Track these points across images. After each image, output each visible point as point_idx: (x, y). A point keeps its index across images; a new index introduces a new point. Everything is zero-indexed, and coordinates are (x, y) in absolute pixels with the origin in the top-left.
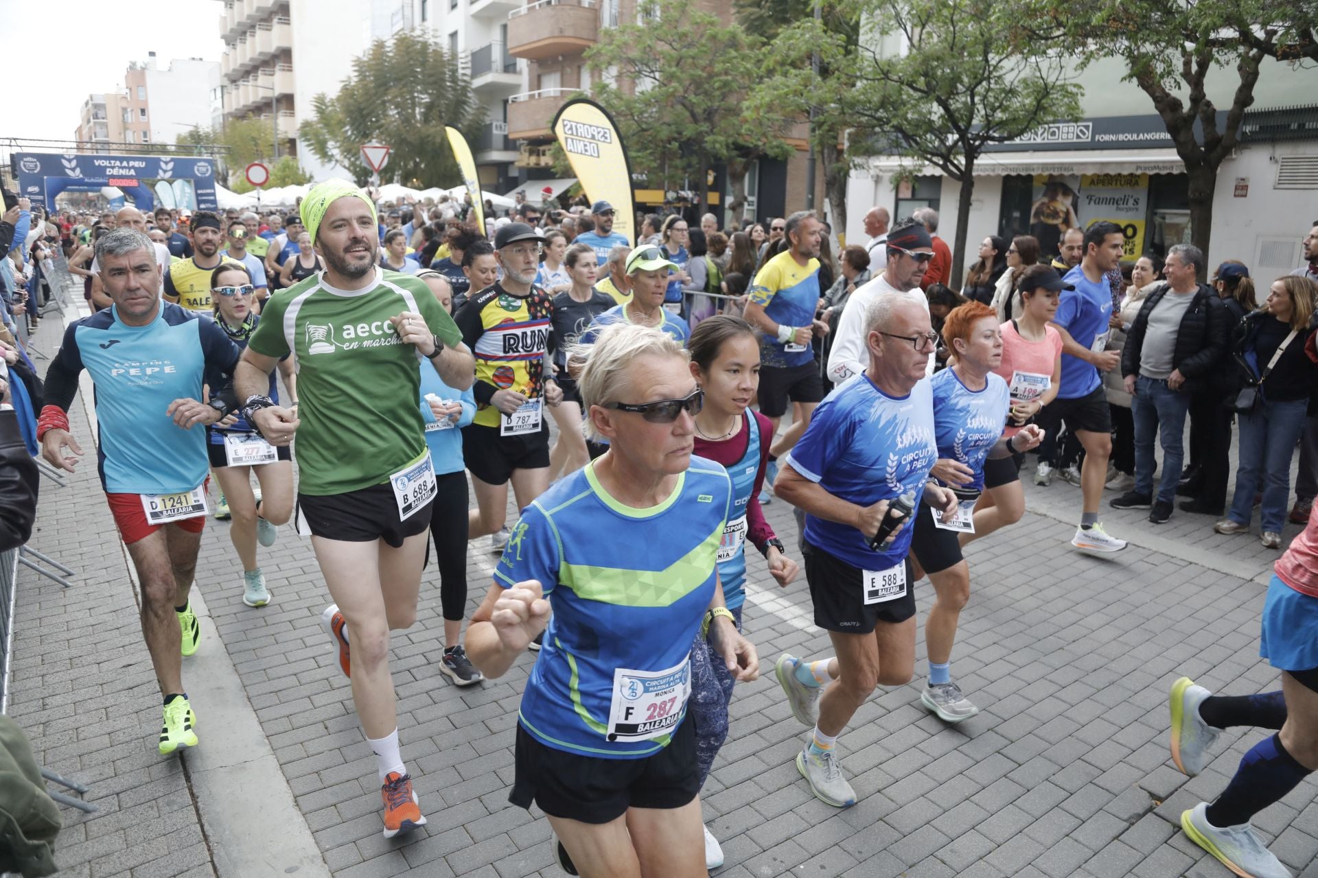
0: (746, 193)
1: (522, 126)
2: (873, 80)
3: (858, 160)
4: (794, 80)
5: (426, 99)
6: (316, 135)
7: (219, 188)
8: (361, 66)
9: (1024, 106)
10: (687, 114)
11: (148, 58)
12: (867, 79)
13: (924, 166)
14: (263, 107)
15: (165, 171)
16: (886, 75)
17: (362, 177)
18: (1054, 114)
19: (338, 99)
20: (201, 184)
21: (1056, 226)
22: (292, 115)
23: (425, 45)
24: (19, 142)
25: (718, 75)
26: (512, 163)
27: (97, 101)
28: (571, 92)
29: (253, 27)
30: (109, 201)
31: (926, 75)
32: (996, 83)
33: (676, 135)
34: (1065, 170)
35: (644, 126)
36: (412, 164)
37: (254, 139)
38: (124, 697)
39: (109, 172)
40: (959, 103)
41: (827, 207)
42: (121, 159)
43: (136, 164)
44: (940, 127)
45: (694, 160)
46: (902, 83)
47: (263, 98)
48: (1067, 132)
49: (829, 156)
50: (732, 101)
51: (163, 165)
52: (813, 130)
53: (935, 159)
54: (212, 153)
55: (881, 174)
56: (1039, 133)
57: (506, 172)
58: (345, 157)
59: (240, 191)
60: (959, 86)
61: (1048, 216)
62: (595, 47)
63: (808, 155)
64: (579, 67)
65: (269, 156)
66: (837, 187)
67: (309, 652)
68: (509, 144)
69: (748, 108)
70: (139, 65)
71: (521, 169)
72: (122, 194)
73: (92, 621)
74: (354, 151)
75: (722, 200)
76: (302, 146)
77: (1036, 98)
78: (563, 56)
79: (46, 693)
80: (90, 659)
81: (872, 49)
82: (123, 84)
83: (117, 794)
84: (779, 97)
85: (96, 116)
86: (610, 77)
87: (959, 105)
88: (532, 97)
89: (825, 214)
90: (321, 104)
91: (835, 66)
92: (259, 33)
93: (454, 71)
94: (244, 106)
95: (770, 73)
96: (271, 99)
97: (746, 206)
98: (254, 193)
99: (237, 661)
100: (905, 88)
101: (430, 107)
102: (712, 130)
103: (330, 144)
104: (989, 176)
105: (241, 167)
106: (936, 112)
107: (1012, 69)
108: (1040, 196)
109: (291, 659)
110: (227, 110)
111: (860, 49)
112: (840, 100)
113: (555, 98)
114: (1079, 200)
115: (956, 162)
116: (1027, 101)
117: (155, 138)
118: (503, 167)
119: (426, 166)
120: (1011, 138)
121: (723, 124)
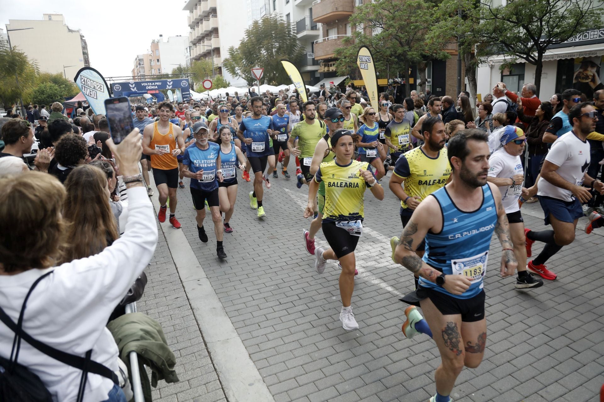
0: (426, 78)
1: (321, 53)
2: (490, 19)
3: (483, 59)
4: (450, 23)
5: (277, 45)
6: (230, 65)
7: (191, 91)
8: (249, 33)
9: (569, 24)
10: (397, 42)
11: (159, 38)
12: (487, 19)
13: (516, 59)
14: (207, 54)
15: (169, 86)
16: (496, 16)
17: (251, 82)
18: (587, 26)
19: (239, 48)
20: (184, 90)
21: (587, 83)
22: (219, 56)
23: (276, 21)
24: (113, 79)
25: (412, 23)
26: (317, 71)
27: (139, 58)
28: (343, 37)
29: (202, 20)
30: (146, 99)
31: (516, 14)
32: (554, 14)
33: (393, 53)
34: (592, 54)
35: (378, 50)
36: (272, 74)
37: (204, 69)
38: (177, 311)
39: (147, 88)
40: (534, 26)
41: (466, 81)
42: (152, 82)
43: (158, 84)
44: (525, 39)
45: (402, 64)
46: (505, 19)
47: (207, 50)
48: (593, 35)
49: (467, 57)
50: (419, 34)
51: (168, 83)
52: (460, 46)
53: (522, 55)
54: (188, 76)
55: (493, 64)
56: (578, 37)
57: (314, 75)
58: (243, 73)
59: (200, 91)
60: (534, 17)
61: (583, 78)
62: (354, 15)
63: (457, 57)
64: (346, 25)
65: (210, 76)
66: (472, 72)
67: (249, 294)
68: (315, 63)
69: (428, 38)
70: (156, 40)
71: (321, 73)
72: (151, 96)
73: (161, 279)
74: (247, 71)
75: (415, 81)
76: (224, 70)
77: (576, 20)
78: (338, 20)
79: (147, 308)
80: (162, 295)
81: (489, 4)
82: (150, 50)
83: (179, 350)
84: (442, 32)
85: (140, 64)
86: (360, 29)
87: (534, 27)
88: (324, 40)
89: (466, 85)
90: (231, 50)
91: (470, 14)
92: (204, 22)
93: (289, 31)
94: (199, 54)
95: (437, 21)
96: (211, 50)
97: (427, 84)
98: (206, 92)
99: (220, 297)
100: (506, 21)
101: (279, 49)
102: (410, 50)
103: (237, 68)
104: (550, 60)
105: (199, 81)
106: (522, 31)
107: (563, 7)
108: (578, 69)
109: (242, 296)
110: (192, 57)
111: (482, 5)
112: (473, 30)
113: (335, 40)
114: (600, 69)
115: (532, 55)
116: (571, 21)
117: (164, 72)
118: (313, 73)
119: (279, 75)
120: (563, 40)
121: (416, 45)
